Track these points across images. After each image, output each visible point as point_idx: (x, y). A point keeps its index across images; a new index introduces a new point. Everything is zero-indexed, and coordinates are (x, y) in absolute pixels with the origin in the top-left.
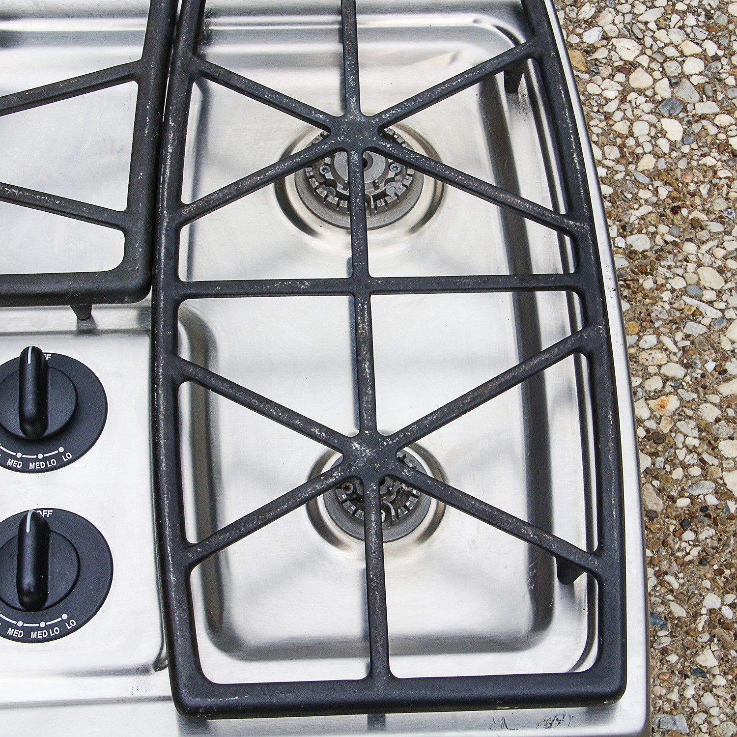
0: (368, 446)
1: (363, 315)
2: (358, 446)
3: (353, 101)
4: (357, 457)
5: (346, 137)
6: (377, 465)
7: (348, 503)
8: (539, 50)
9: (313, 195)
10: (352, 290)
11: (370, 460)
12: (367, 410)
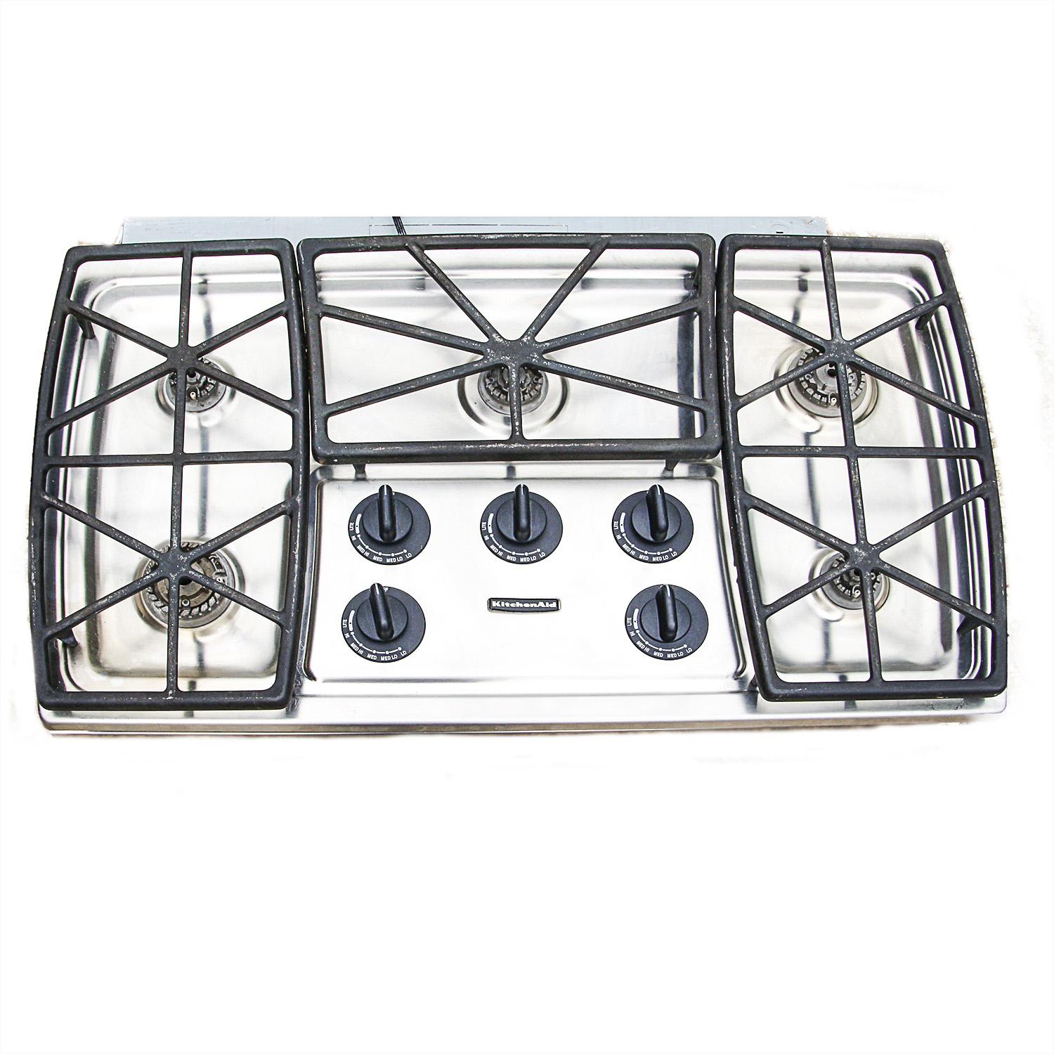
0: (864, 550)
1: (855, 470)
2: (858, 550)
3: (837, 330)
4: (857, 556)
5: (835, 354)
6: (869, 562)
7: (841, 585)
8: (949, 301)
9: (803, 394)
10: (847, 454)
11: (865, 558)
12: (861, 528)
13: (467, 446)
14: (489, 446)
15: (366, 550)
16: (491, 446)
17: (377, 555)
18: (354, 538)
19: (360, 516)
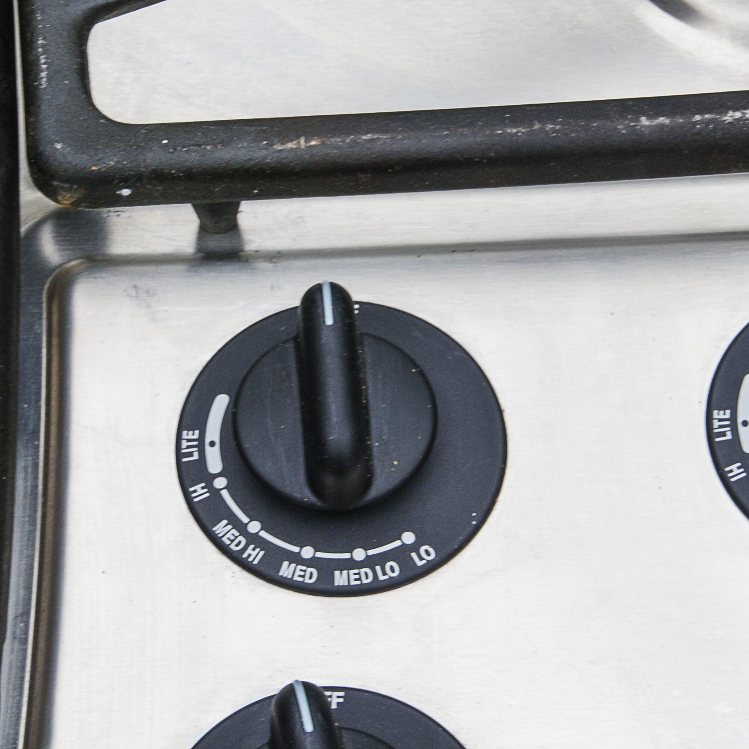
13: (644, 121)
14: (731, 116)
15: (254, 540)
16: (738, 115)
17: (296, 559)
18: (199, 491)
19: (221, 402)
